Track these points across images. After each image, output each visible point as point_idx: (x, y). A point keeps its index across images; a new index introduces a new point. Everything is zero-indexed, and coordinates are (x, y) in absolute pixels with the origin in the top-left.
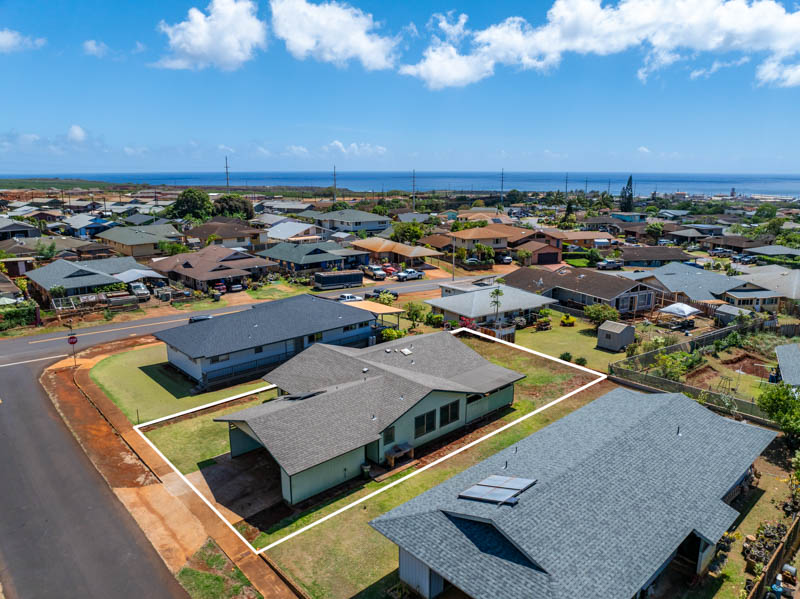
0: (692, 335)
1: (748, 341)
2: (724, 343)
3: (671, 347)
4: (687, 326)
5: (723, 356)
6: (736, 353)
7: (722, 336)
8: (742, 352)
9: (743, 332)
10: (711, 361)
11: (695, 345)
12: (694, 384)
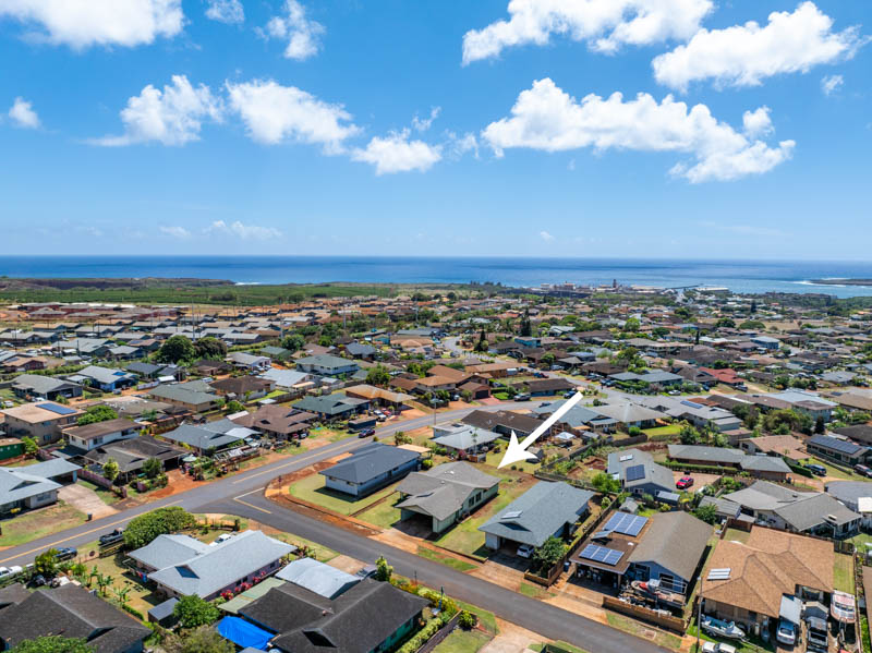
0: (572, 450)
1: (598, 451)
2: (585, 454)
3: (561, 459)
4: (569, 444)
5: (585, 461)
6: (592, 458)
7: (584, 451)
8: (594, 458)
9: (595, 447)
10: (579, 464)
11: (572, 457)
12: (571, 477)
